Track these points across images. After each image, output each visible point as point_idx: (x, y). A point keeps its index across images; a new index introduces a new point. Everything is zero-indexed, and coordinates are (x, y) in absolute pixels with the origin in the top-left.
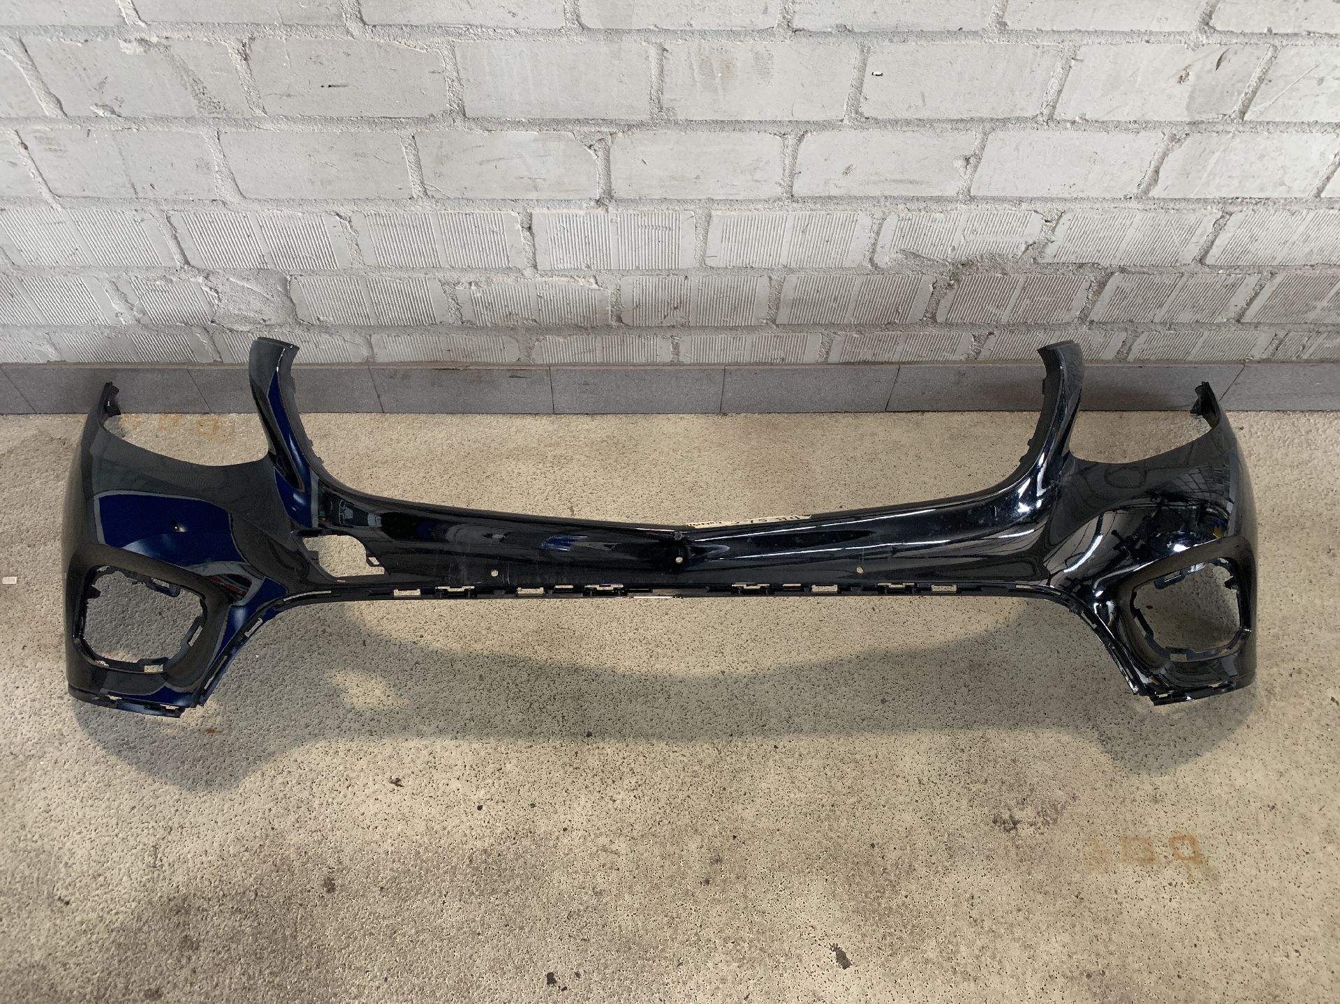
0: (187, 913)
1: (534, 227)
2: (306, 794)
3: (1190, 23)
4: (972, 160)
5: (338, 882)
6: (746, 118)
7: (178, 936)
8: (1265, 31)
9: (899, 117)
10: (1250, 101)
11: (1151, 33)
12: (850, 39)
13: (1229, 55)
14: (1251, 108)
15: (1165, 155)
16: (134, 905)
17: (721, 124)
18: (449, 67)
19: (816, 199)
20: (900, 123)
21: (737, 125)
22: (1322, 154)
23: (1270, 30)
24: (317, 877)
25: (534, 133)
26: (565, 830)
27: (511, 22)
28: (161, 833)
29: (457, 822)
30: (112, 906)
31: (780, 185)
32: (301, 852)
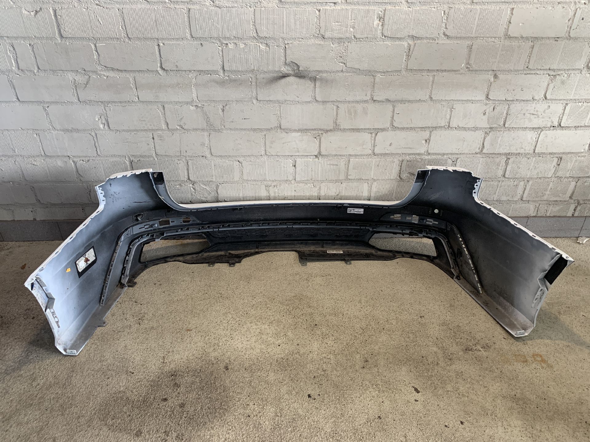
0: (176, 376)
1: (296, 165)
2: (216, 342)
3: (483, 98)
4: (428, 141)
5: (229, 367)
6: (361, 128)
7: (173, 383)
8: (504, 99)
9: (405, 127)
10: (506, 120)
11: (473, 100)
12: (389, 103)
13: (496, 107)
14: (506, 123)
15: (485, 138)
16: (156, 374)
17: (353, 130)
18: (278, 113)
19: (381, 154)
20: (405, 129)
21: (358, 130)
22: (532, 138)
23: (506, 99)
24: (222, 366)
25: (299, 134)
26: (310, 352)
27: (297, 99)
28: (166, 353)
29: (271, 350)
30: (149, 374)
31: (371, 150)
32: (216, 358)
